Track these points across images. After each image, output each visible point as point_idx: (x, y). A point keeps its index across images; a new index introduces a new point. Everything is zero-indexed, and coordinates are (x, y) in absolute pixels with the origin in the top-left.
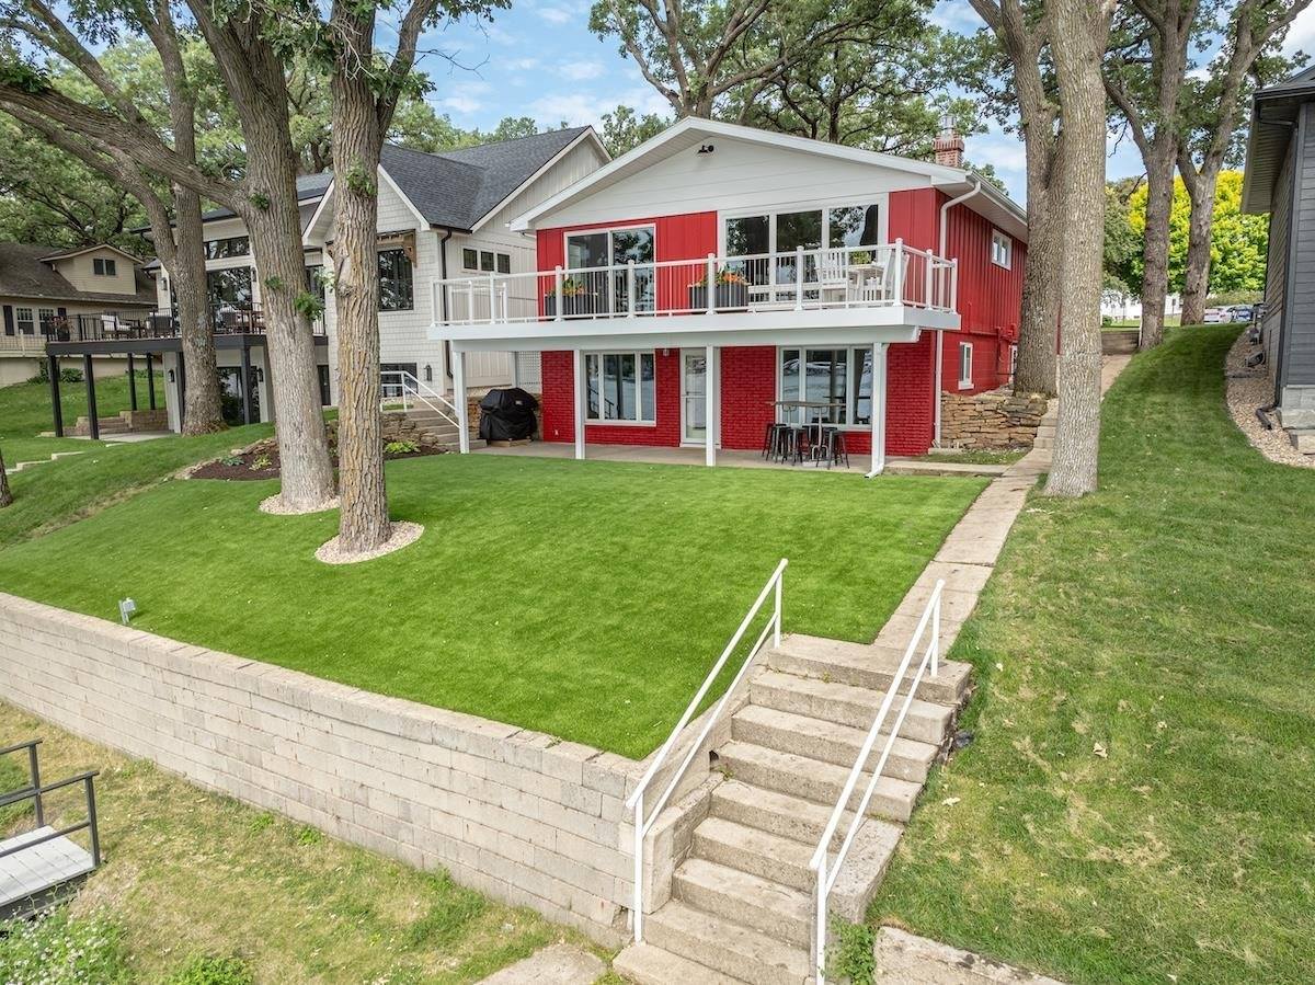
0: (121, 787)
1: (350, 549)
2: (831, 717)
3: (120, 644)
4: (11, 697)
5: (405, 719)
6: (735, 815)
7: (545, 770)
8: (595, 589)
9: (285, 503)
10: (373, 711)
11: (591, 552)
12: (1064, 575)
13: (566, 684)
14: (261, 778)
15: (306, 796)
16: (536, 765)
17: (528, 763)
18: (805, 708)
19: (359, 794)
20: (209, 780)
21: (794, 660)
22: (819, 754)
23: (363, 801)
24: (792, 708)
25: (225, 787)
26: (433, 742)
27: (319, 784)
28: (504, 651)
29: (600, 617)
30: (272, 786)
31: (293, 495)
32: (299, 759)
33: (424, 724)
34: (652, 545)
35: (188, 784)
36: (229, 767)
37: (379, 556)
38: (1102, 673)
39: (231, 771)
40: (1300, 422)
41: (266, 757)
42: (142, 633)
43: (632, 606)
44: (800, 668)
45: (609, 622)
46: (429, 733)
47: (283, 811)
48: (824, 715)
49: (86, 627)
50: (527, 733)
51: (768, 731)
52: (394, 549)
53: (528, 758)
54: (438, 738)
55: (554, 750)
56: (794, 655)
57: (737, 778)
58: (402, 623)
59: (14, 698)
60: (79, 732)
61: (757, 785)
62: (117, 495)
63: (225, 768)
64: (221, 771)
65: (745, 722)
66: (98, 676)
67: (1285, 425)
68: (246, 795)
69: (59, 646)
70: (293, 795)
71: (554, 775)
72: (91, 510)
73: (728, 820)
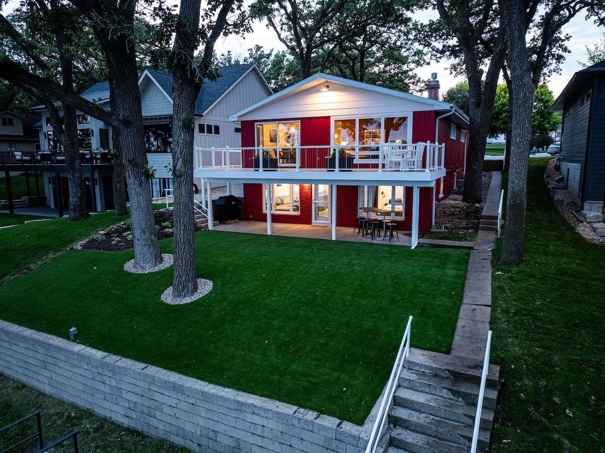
0: (77, 425)
1: (179, 296)
2: (441, 395)
3: (73, 353)
4: (5, 371)
5: (238, 402)
6: (403, 446)
7: (315, 431)
8: (309, 321)
9: (137, 266)
10: (220, 397)
11: (301, 298)
12: (524, 312)
13: (312, 379)
14: (155, 423)
15: (181, 433)
16: (311, 428)
17: (306, 427)
18: (427, 390)
19: (212, 435)
20: (126, 422)
21: (418, 364)
22: (438, 414)
23: (214, 438)
24: (421, 389)
25: (134, 426)
26: (254, 413)
27: (188, 427)
28: (276, 359)
29: (316, 338)
30: (161, 427)
31: (141, 263)
32: (177, 416)
33: (249, 405)
34: (329, 294)
35: (113, 423)
36: (137, 416)
37: (194, 299)
38: (557, 369)
39: (138, 418)
40: (594, 219)
41: (158, 414)
42: (83, 347)
43: (329, 331)
44: (420, 368)
45: (321, 341)
46: (251, 410)
47: (168, 439)
48: (437, 394)
49: (51, 342)
50: (302, 410)
51: (412, 402)
52: (201, 296)
53: (306, 424)
54: (256, 411)
55: (319, 421)
56: (418, 362)
57: (400, 426)
58: (219, 341)
59: (7, 372)
60: (47, 393)
61: (411, 430)
62: (44, 257)
63: (134, 417)
64: (132, 418)
65: (400, 397)
66: (59, 367)
67: (588, 220)
68: (146, 430)
69: (36, 350)
70: (174, 432)
71: (320, 433)
72: (32, 266)
73: (400, 448)
